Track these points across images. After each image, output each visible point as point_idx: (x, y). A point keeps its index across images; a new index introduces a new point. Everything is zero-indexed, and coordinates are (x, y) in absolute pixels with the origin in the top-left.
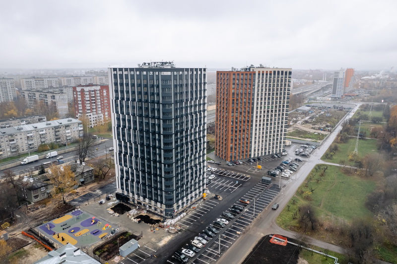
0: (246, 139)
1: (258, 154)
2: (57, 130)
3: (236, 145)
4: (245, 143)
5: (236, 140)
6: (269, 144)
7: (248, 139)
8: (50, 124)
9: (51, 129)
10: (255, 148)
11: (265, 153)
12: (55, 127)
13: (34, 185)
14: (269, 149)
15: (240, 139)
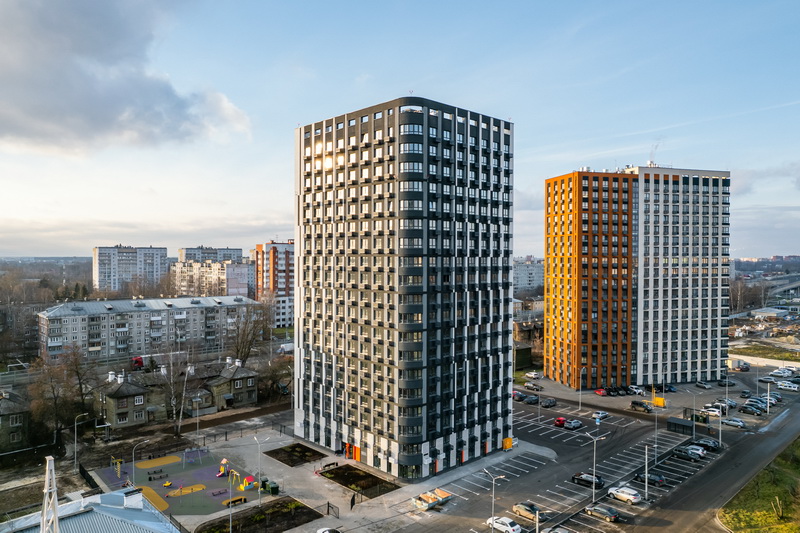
0: (621, 336)
1: (655, 377)
2: (210, 315)
3: (595, 348)
4: (620, 347)
5: (595, 336)
6: (684, 355)
7: (625, 334)
8: (198, 303)
9: (199, 312)
10: (646, 360)
11: (674, 376)
12: (207, 309)
13: (124, 388)
14: (684, 366)
15: (605, 335)
